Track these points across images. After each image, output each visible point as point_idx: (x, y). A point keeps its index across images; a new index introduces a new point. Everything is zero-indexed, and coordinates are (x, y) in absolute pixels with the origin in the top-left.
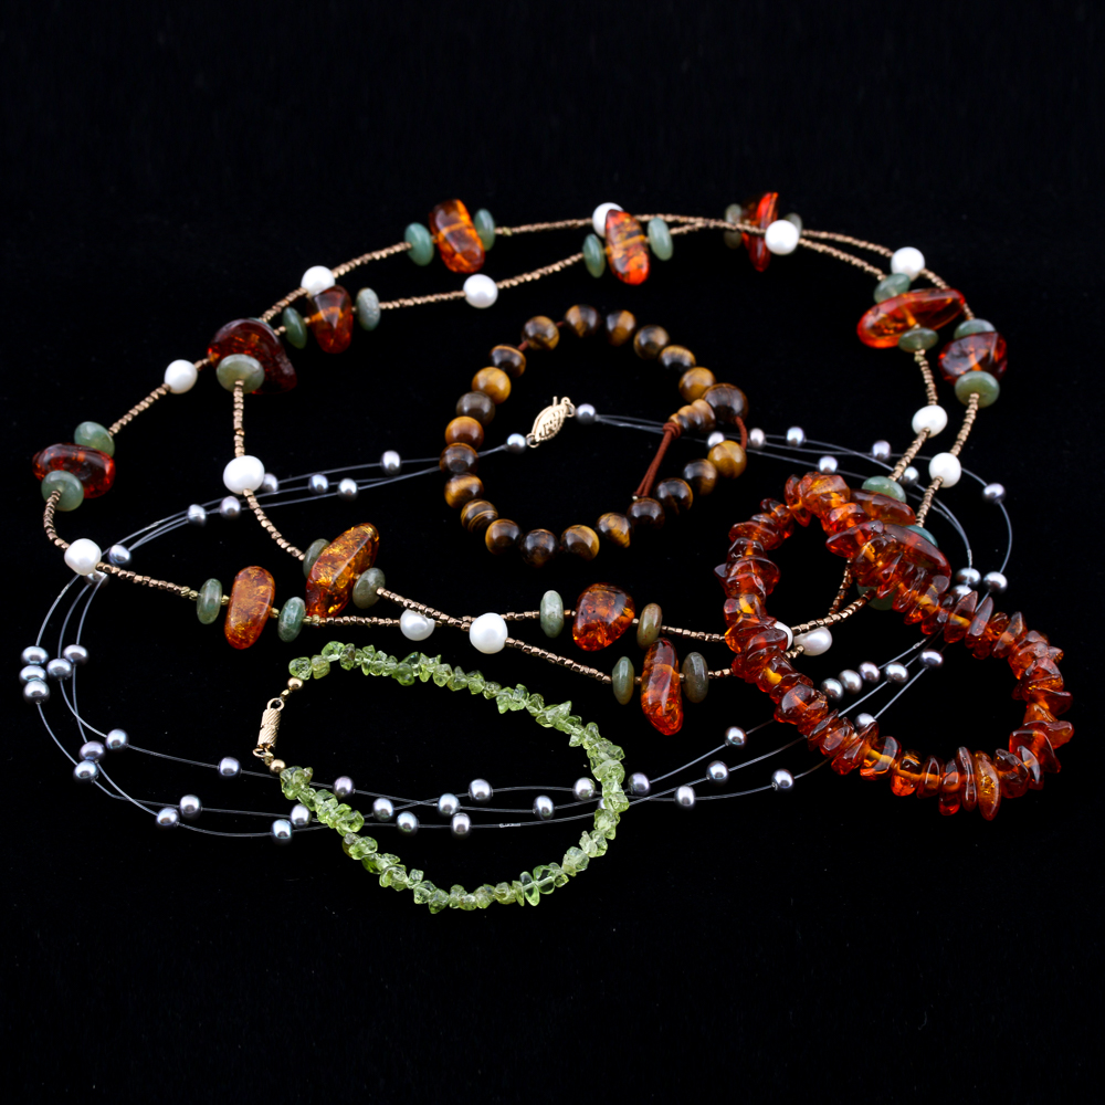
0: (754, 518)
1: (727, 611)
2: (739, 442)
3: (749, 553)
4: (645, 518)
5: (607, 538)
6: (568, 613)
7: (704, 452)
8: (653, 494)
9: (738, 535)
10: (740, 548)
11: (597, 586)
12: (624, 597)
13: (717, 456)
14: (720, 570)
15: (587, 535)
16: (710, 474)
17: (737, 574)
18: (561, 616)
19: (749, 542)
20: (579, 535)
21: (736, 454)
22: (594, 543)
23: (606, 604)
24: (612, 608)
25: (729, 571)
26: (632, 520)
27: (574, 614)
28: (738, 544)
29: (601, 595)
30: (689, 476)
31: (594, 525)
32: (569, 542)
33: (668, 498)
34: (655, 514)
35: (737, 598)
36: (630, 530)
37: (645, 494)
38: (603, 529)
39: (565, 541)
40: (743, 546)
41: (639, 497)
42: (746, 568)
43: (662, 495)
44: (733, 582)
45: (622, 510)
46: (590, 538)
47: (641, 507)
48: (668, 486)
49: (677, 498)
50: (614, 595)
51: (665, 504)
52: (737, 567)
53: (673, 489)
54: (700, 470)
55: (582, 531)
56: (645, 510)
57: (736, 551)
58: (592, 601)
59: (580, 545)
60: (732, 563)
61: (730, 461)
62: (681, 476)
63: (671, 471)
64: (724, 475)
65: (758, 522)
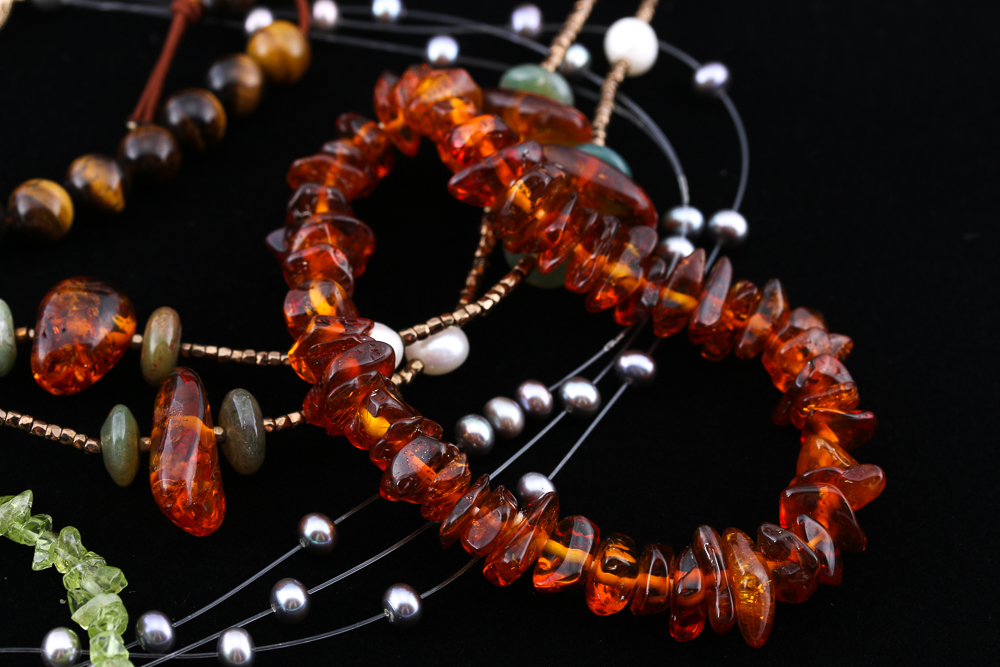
0: (328, 148)
1: (290, 313)
2: (295, 21)
3: (322, 208)
4: (147, 160)
5: (83, 198)
6: (22, 332)
7: (240, 42)
8: (160, 118)
9: (303, 179)
10: (308, 202)
11: (68, 283)
12: (115, 300)
13: (261, 47)
14: (276, 239)
15: (50, 195)
16: (251, 78)
17: (302, 247)
18: (10, 341)
19: (321, 190)
20: (39, 198)
21: (292, 43)
22: (63, 209)
23: (85, 314)
24: (94, 322)
25: (289, 241)
26: (124, 164)
27: (32, 333)
28: (303, 195)
29: (75, 299)
30: (217, 82)
31: (62, 178)
32: (22, 208)
33: (183, 123)
34: (164, 150)
35: (306, 289)
36: (123, 183)
37: (148, 116)
38: (78, 183)
39: (15, 209)
40: (312, 196)
41: (140, 123)
42: (316, 237)
43: (175, 117)
44: (298, 262)
45: (108, 149)
46: (57, 200)
47: (139, 142)
48: (183, 104)
49: (198, 121)
50: (96, 298)
51: (179, 134)
52: (303, 235)
53: (191, 108)
54: (234, 73)
55: (43, 190)
56: (147, 146)
57: (300, 205)
58: (62, 311)
59: (40, 212)
60: (294, 227)
61: (283, 55)
62: (203, 84)
63: (188, 78)
64: (274, 78)
65: (333, 155)
